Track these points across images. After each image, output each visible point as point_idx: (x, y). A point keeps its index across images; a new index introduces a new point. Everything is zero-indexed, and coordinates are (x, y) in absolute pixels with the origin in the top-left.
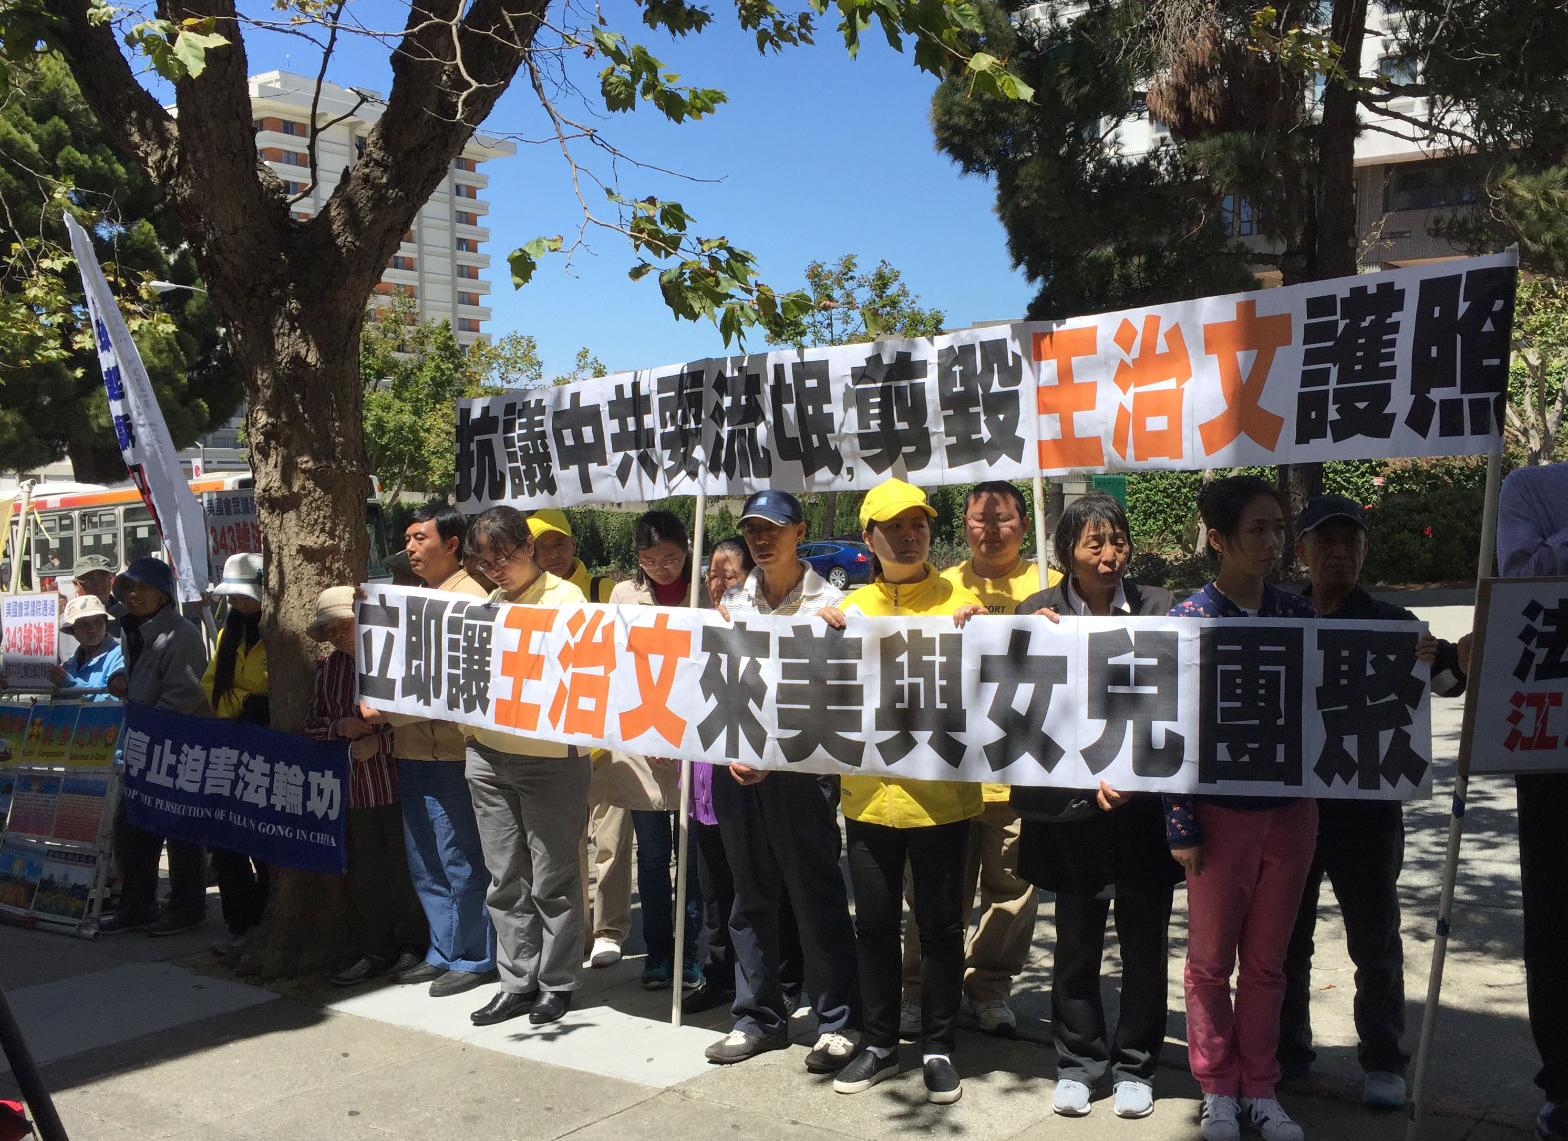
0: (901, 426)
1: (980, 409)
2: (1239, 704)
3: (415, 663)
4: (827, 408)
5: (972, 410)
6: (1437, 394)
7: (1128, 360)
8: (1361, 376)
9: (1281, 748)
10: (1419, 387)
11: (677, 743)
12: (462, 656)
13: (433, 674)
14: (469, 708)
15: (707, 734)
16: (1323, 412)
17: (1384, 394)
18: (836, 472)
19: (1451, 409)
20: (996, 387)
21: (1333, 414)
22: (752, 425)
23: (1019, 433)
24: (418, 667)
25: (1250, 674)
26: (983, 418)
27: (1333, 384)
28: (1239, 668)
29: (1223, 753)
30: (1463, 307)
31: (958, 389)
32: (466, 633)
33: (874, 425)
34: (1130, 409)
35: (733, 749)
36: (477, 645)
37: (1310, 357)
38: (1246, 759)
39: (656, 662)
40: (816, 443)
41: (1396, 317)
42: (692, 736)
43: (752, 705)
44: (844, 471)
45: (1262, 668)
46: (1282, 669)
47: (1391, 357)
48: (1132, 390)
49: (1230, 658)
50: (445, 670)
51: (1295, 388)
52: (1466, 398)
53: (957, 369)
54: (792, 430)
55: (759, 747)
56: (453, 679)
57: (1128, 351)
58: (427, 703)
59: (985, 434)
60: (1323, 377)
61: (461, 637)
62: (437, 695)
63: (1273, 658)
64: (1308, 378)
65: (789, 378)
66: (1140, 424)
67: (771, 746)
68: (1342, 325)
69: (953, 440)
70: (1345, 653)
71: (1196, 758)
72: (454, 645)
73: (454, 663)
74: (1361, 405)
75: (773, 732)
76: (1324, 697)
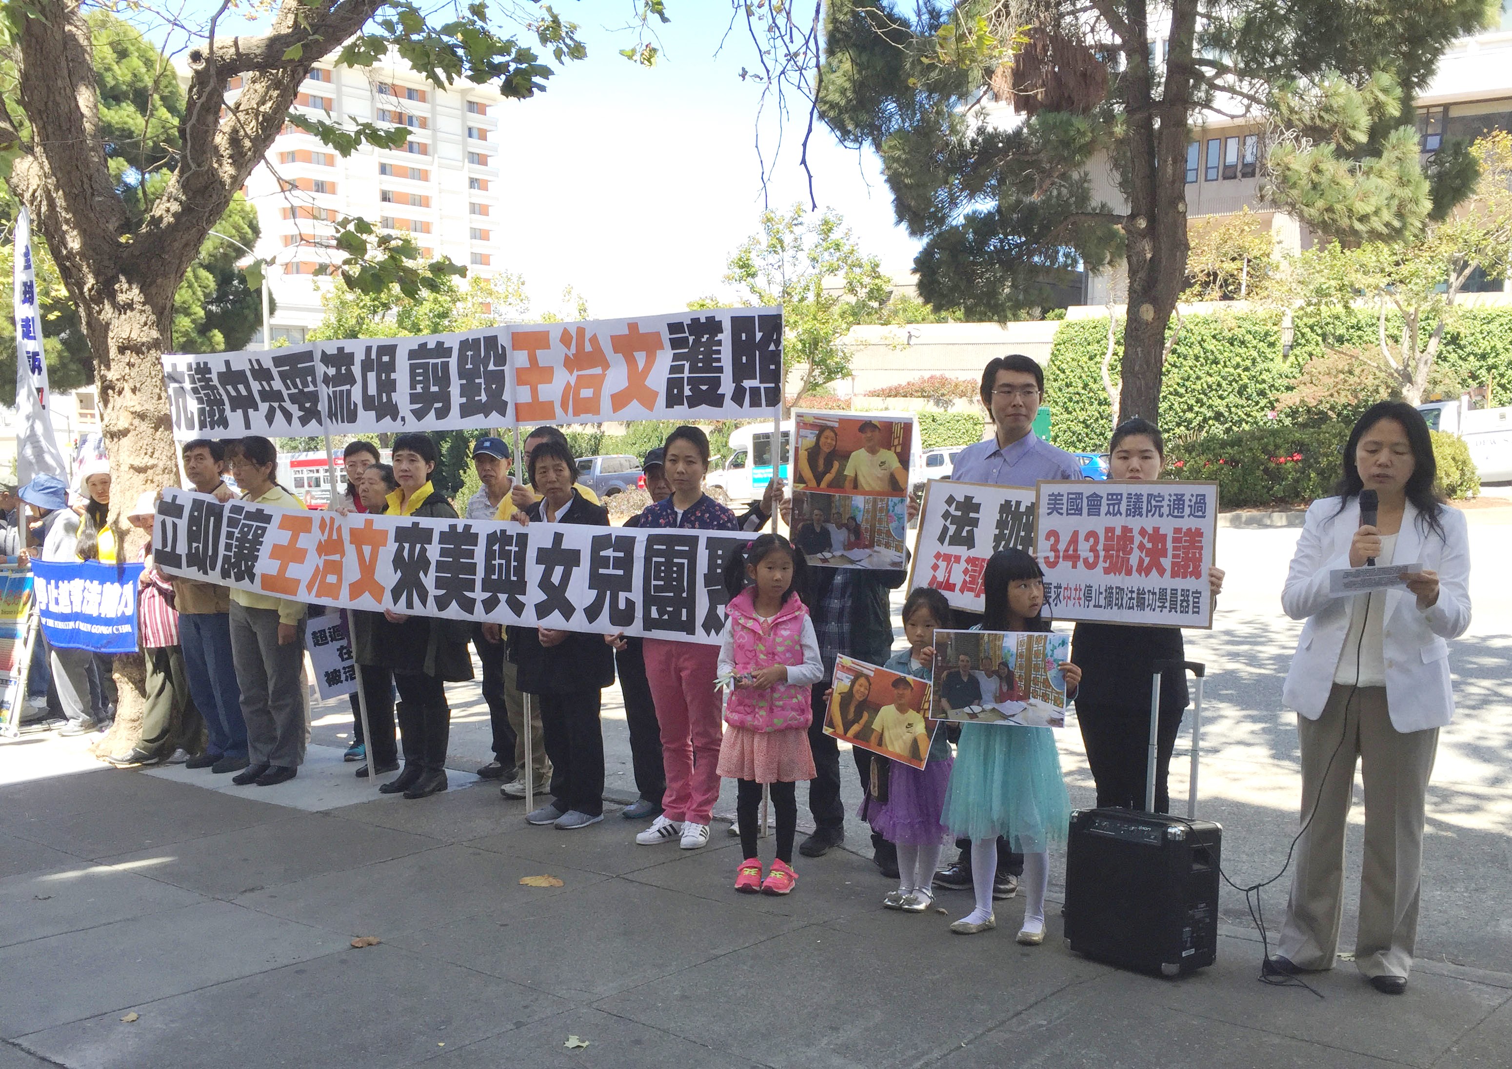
0: (434, 389)
1: (482, 381)
2: (662, 583)
3: (195, 545)
4: (393, 376)
5: (477, 381)
6: (747, 384)
7: (570, 354)
8: (700, 370)
9: (684, 611)
10: (738, 378)
11: (380, 602)
12: (234, 543)
13: (210, 553)
14: (239, 578)
15: (396, 594)
16: (681, 390)
17: (717, 382)
18: (394, 419)
19: (755, 391)
20: (491, 367)
21: (687, 392)
22: (348, 387)
23: (505, 397)
24: (197, 548)
25: (669, 564)
26: (483, 386)
27: (686, 374)
28: (663, 560)
29: (654, 614)
30: (759, 335)
31: (469, 366)
32: (242, 529)
33: (419, 389)
34: (573, 383)
35: (410, 605)
36: (250, 537)
37: (676, 357)
38: (666, 617)
39: (367, 550)
40: (385, 400)
41: (720, 336)
42: (388, 597)
43: (422, 575)
44: (399, 418)
45: (675, 560)
46: (685, 561)
47: (719, 360)
48: (575, 373)
49: (659, 553)
50: (222, 551)
51: (665, 375)
52: (762, 386)
53: (469, 353)
54: (372, 390)
55: (424, 602)
56: (226, 559)
57: (569, 349)
58: (206, 573)
59: (484, 397)
60: (681, 369)
61: (237, 531)
62: (213, 569)
63: (681, 554)
64: (673, 369)
65: (374, 356)
66: (577, 393)
67: (431, 600)
68: (691, 339)
69: (464, 400)
70: (720, 552)
71: (641, 616)
72: (230, 535)
73: (228, 547)
74: (704, 388)
75: (433, 591)
76: (709, 580)
